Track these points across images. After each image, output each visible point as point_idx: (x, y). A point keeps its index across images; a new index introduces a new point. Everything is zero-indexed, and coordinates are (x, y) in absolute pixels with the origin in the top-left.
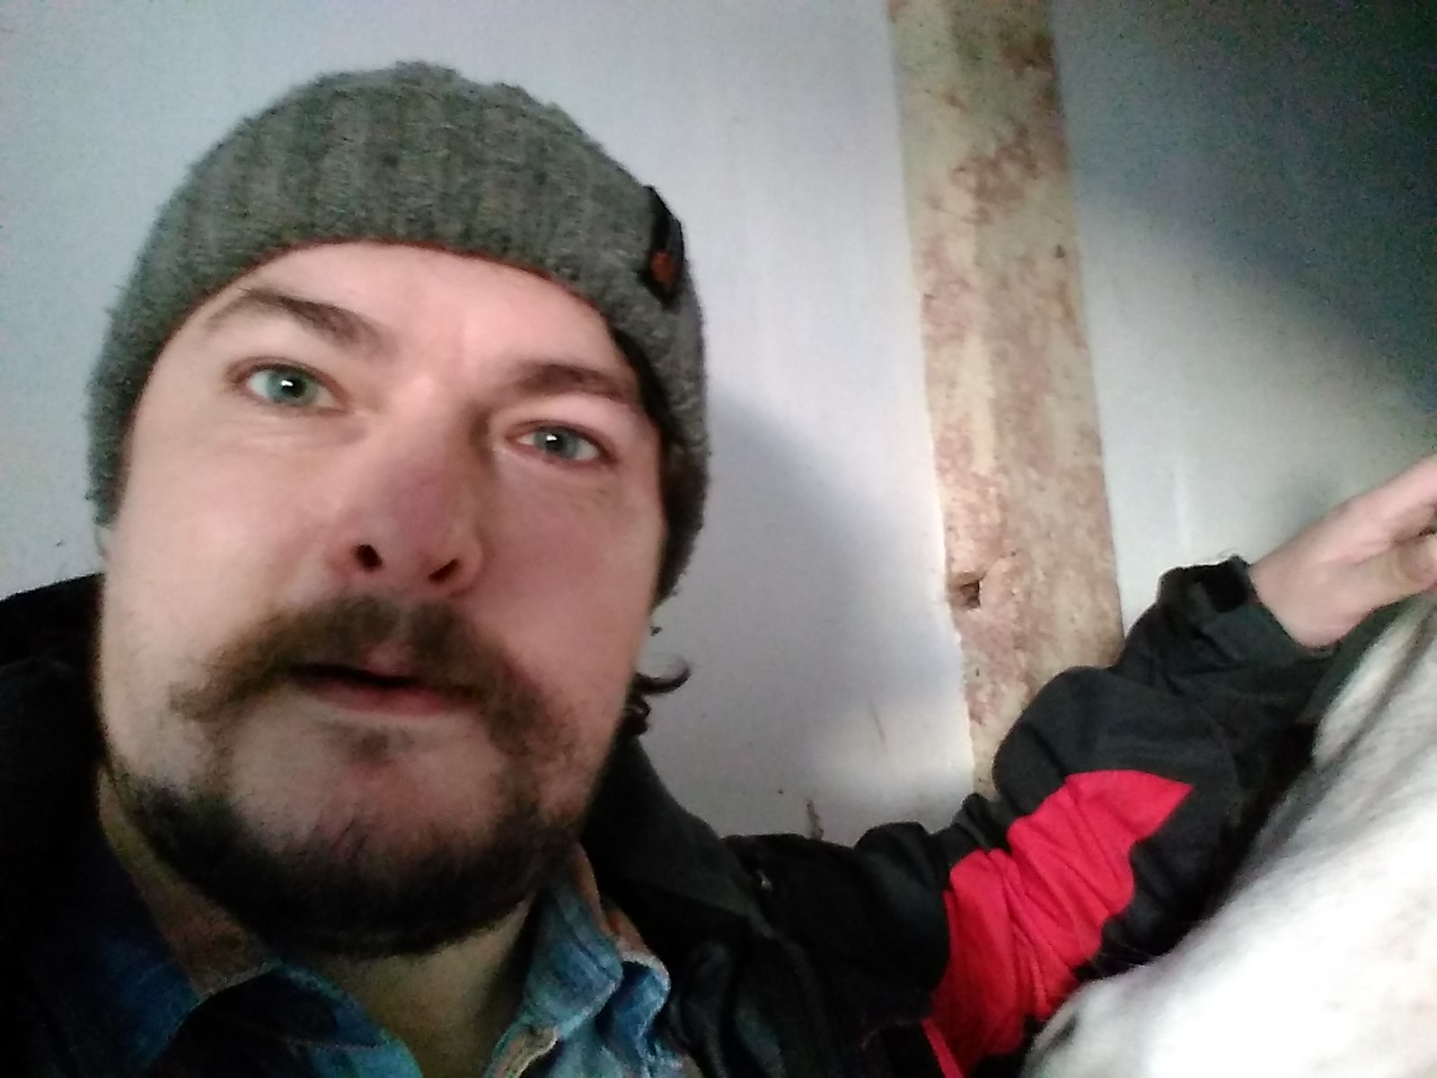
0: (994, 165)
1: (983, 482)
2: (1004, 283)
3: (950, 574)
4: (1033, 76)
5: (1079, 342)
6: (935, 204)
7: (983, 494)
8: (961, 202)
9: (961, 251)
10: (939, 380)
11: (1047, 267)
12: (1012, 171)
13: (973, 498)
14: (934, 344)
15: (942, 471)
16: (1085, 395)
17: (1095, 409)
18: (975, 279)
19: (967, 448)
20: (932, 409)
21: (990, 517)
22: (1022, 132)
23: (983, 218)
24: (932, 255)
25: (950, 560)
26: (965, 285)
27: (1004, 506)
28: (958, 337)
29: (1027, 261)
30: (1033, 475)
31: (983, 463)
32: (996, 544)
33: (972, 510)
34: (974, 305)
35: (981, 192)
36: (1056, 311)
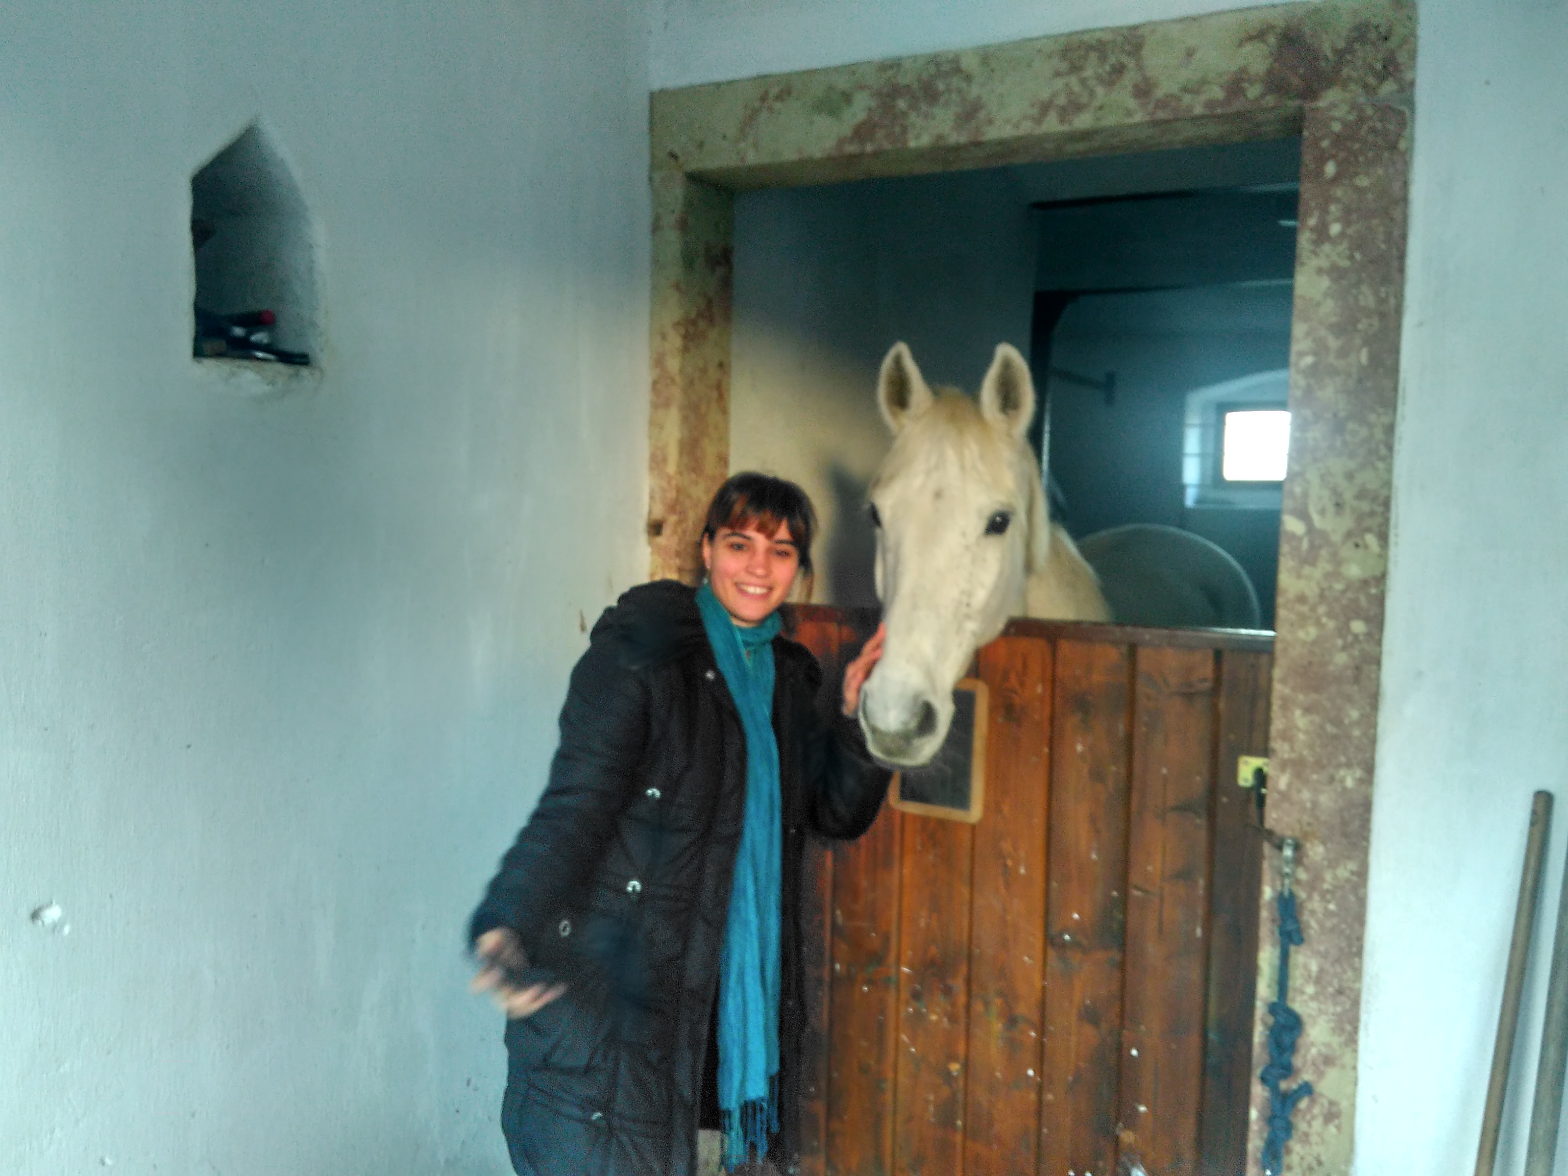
0: (694, 323)
1: (669, 479)
2: (691, 383)
3: (649, 519)
4: (720, 271)
5: (725, 411)
6: (664, 337)
7: (669, 482)
8: (675, 340)
9: (673, 364)
10: (655, 424)
11: (713, 374)
12: (702, 324)
13: (664, 484)
14: (655, 406)
15: (651, 469)
16: (723, 439)
17: (727, 446)
18: (678, 379)
19: (665, 460)
20: (650, 437)
21: (672, 494)
22: (710, 302)
23: (685, 349)
24: (659, 361)
25: (650, 512)
26: (673, 380)
27: (678, 491)
28: (667, 405)
29: (704, 371)
30: (694, 476)
31: (671, 468)
32: (673, 507)
33: (663, 490)
34: (676, 392)
35: (686, 337)
36: (715, 394)
